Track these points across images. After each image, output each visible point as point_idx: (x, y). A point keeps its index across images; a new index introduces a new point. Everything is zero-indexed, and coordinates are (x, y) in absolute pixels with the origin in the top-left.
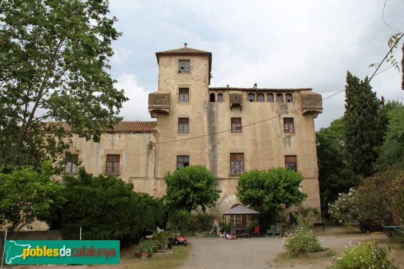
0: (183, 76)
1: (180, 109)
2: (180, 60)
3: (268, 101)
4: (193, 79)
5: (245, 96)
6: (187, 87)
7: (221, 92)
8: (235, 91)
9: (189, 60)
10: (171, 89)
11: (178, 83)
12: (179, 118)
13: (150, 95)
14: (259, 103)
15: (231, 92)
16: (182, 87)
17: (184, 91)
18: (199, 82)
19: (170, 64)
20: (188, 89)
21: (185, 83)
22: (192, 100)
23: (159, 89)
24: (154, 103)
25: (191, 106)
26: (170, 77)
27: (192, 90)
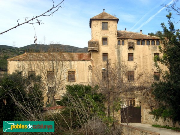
0: (104, 31)
1: (103, 49)
2: (102, 23)
3: (147, 45)
4: (109, 33)
5: (135, 42)
6: (106, 37)
7: (124, 40)
8: (131, 40)
9: (107, 23)
10: (98, 38)
11: (102, 35)
12: (103, 53)
13: (88, 42)
14: (142, 46)
15: (129, 40)
16: (104, 37)
17: (105, 39)
18: (113, 35)
19: (98, 25)
20: (107, 38)
21: (106, 35)
22: (109, 44)
23: (92, 38)
24: (91, 46)
25: (109, 47)
26: (98, 32)
27: (109, 39)
